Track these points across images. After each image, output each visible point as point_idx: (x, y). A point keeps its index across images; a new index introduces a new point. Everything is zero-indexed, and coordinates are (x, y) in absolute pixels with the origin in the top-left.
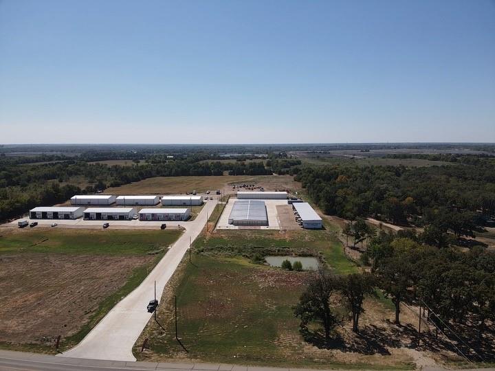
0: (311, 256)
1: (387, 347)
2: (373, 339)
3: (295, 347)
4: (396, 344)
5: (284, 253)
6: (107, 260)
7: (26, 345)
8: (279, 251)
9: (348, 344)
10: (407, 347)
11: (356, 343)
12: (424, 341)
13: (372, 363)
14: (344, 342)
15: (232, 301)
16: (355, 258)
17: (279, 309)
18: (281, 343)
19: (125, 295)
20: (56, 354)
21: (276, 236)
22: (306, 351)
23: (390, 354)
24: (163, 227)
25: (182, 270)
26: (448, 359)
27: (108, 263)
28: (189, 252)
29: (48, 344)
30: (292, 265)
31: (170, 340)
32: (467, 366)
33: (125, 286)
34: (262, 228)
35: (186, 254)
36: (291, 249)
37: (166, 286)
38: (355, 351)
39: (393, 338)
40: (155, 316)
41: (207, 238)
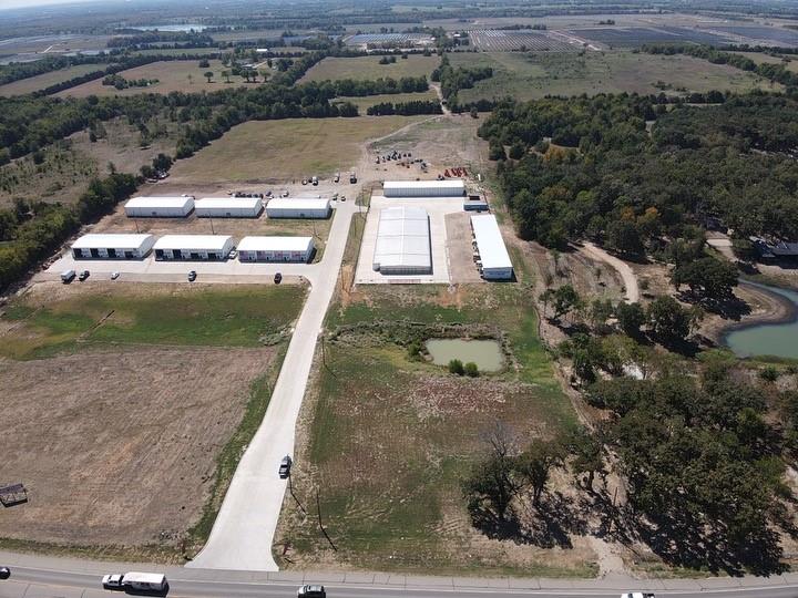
0: (491, 338)
1: (571, 535)
2: (555, 519)
3: (460, 537)
4: (581, 528)
5: (453, 334)
6: (209, 363)
7: (143, 548)
8: (446, 330)
9: (525, 529)
10: (593, 534)
11: (534, 527)
12: (617, 522)
13: (549, 564)
14: (520, 526)
15: (385, 451)
16: (552, 342)
17: (444, 464)
18: (444, 530)
19: (247, 442)
20: (184, 564)
21: (443, 298)
22: (474, 544)
23: (571, 547)
24: (278, 278)
25: (315, 385)
26: (639, 559)
27: (212, 369)
28: (321, 339)
29: (170, 543)
30: (464, 365)
31: (313, 529)
32: (660, 574)
33: (244, 421)
34: (424, 279)
35: (317, 345)
36: (464, 327)
37: (298, 422)
38: (532, 541)
39: (580, 517)
40: (290, 487)
41: (344, 303)
